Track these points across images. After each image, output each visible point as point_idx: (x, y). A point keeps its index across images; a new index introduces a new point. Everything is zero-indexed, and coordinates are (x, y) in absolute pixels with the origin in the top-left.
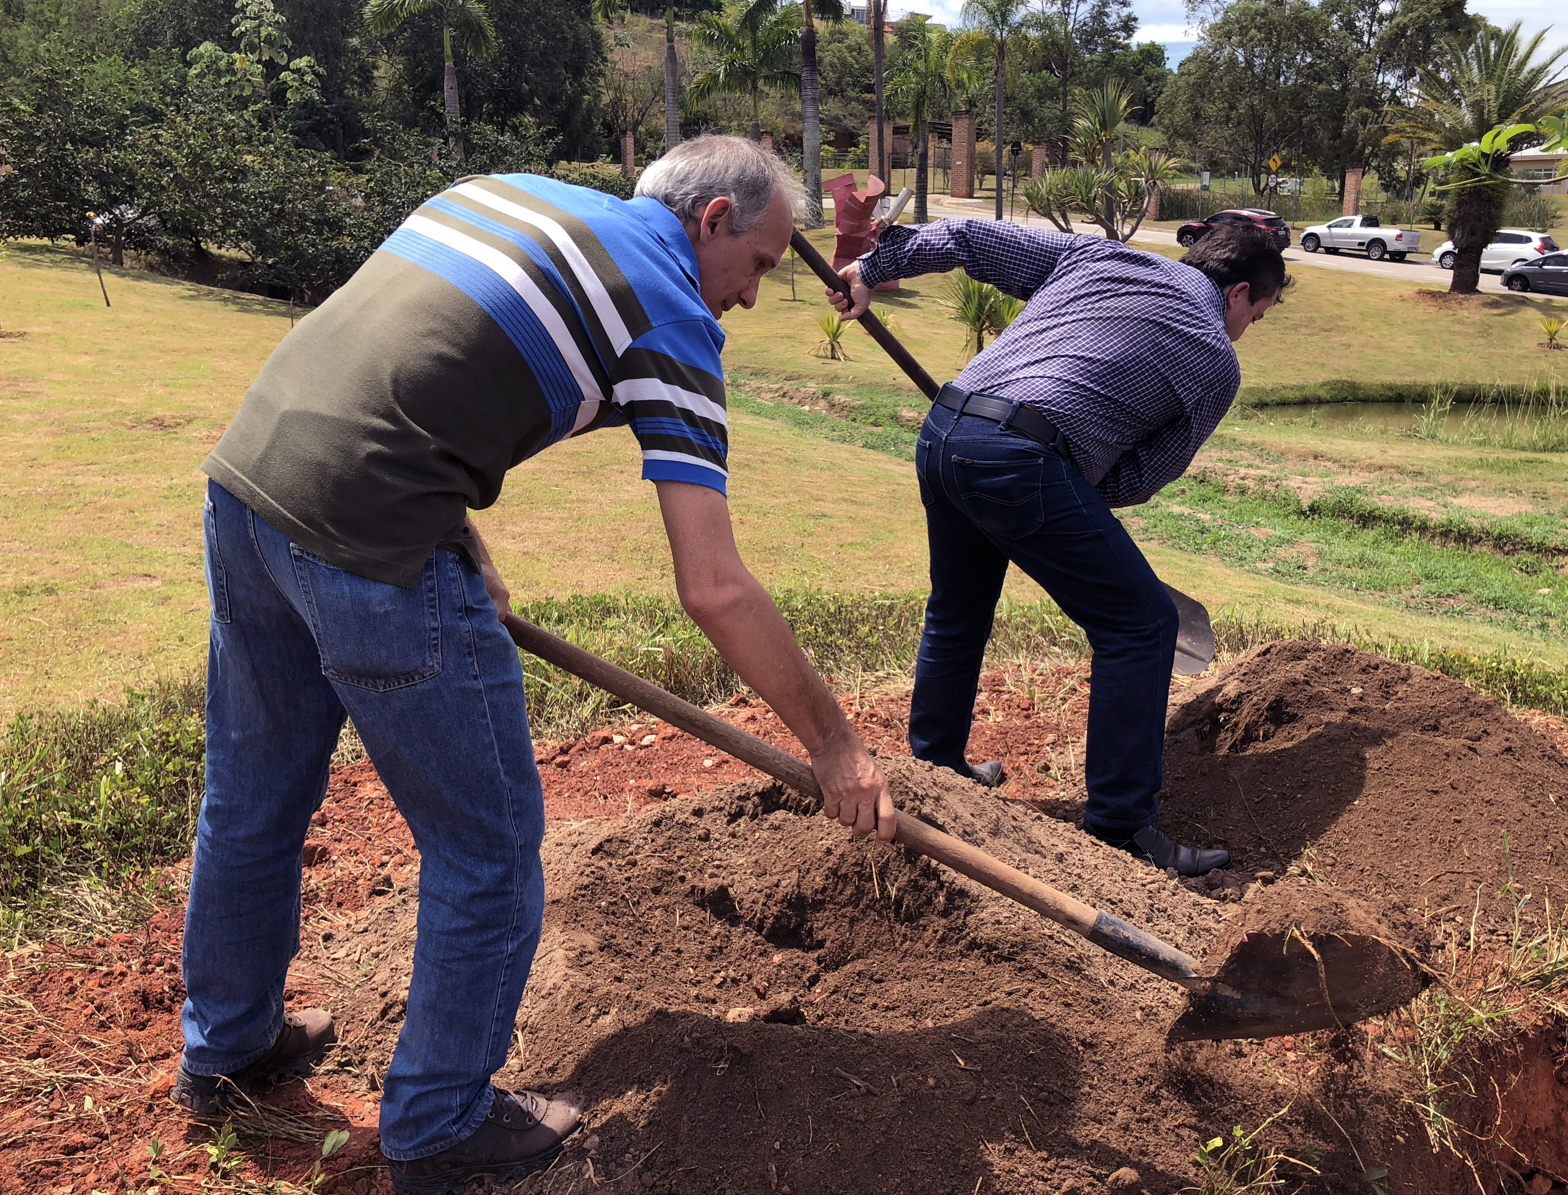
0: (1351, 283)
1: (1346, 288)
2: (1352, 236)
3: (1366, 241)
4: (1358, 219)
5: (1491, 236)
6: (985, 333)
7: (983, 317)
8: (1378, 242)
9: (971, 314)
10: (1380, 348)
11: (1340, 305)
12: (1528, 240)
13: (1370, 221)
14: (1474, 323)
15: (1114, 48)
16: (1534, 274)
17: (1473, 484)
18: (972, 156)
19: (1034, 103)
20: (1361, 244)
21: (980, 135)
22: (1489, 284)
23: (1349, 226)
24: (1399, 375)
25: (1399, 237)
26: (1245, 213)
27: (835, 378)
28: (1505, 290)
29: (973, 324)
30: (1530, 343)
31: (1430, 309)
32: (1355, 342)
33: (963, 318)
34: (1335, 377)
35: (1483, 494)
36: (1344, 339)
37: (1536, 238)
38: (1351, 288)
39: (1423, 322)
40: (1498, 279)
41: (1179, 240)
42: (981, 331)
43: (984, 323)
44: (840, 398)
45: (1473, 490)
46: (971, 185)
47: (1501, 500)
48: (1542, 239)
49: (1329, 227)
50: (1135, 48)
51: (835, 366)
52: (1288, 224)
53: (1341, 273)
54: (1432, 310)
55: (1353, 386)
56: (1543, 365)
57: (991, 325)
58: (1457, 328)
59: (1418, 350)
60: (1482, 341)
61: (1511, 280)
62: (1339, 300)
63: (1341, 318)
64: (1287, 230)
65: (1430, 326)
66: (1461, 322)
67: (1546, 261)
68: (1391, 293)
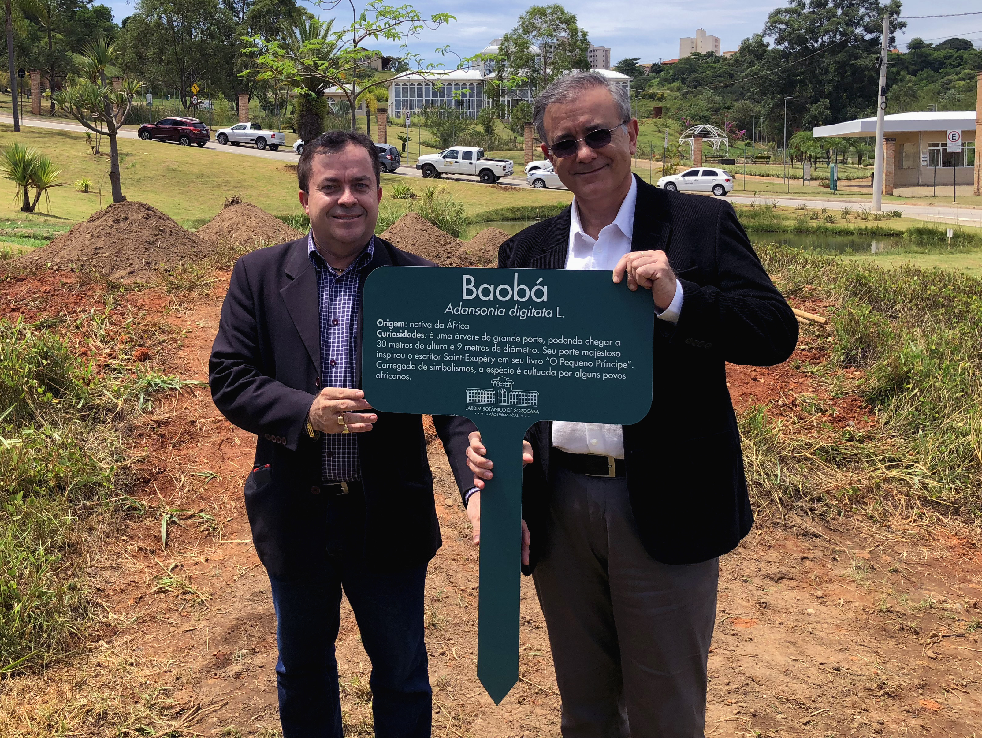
0: (248, 161)
1: (246, 164)
2: (246, 135)
3: (255, 138)
4: (249, 125)
6: (29, 186)
7: (28, 176)
8: (261, 139)
9: (19, 175)
10: (269, 197)
11: (243, 173)
13: (256, 126)
20: (252, 140)
23: (244, 129)
25: (273, 135)
26: (180, 119)
29: (20, 181)
32: (254, 194)
33: (13, 177)
36: (248, 192)
38: (249, 164)
41: (140, 136)
42: (26, 186)
43: (28, 180)
49: (232, 129)
50: (93, 9)
52: (208, 127)
57: (33, 181)
62: (243, 170)
63: (245, 181)
64: (207, 130)
68: (271, 167)
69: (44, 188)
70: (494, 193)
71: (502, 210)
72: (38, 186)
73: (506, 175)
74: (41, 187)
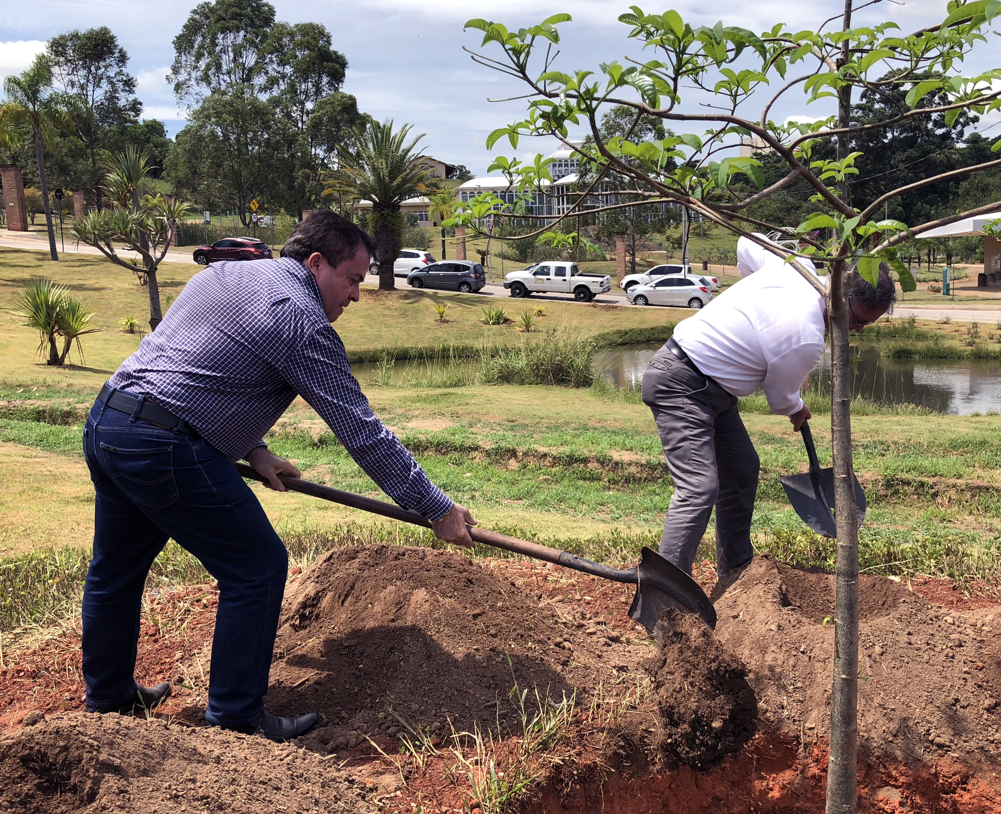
5: (397, 254)
6: (55, 335)
7: (53, 323)
9: (42, 321)
12: (418, 256)
14: (396, 309)
15: (126, 121)
16: (425, 276)
17: (417, 413)
18: (22, 199)
19: (69, 161)
21: (26, 183)
22: (401, 284)
24: (358, 345)
26: (239, 240)
28: (410, 287)
29: (44, 328)
30: (430, 320)
33: (35, 324)
35: (423, 418)
37: (422, 253)
39: (367, 309)
40: (405, 280)
41: (196, 259)
42: (52, 334)
43: (54, 327)
45: (417, 417)
46: (25, 221)
47: (435, 421)
48: (426, 255)
50: (142, 123)
52: (270, 247)
54: (371, 301)
56: (439, 333)
57: (60, 328)
58: (387, 312)
59: (367, 328)
60: (403, 320)
61: (413, 280)
64: (269, 251)
65: (371, 312)
66: (389, 308)
67: (430, 268)
69: (76, 336)
70: (595, 313)
71: (606, 333)
72: (67, 334)
73: (603, 292)
74: (71, 334)
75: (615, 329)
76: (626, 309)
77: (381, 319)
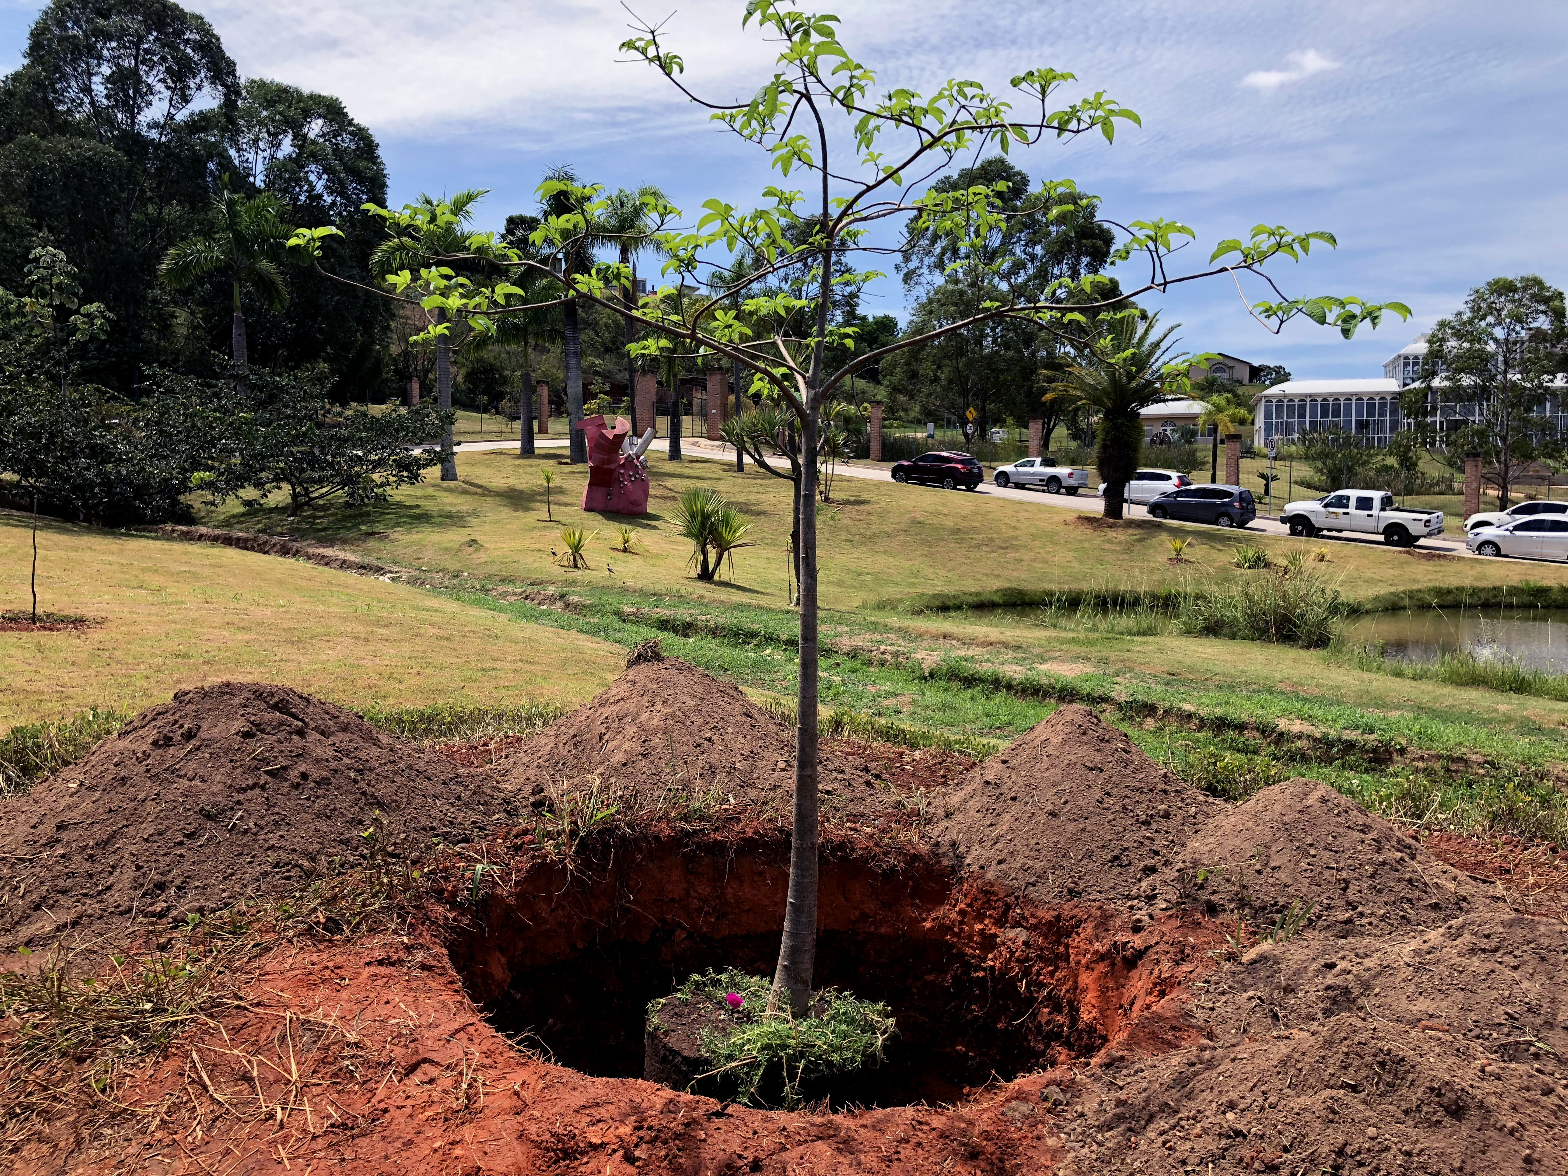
0: (1027, 511)
1: (1023, 515)
2: (1034, 474)
3: (1046, 478)
4: (1038, 460)
5: (1130, 474)
6: (708, 547)
7: (706, 534)
8: (1054, 479)
9: (695, 531)
10: (1046, 562)
11: (1015, 528)
12: (1168, 478)
13: (1050, 462)
14: (1120, 542)
16: (1170, 504)
17: (1058, 654)
18: (725, 405)
20: (1042, 480)
21: (731, 388)
22: (1134, 512)
23: (1032, 466)
25: (1073, 474)
26: (945, 454)
27: (573, 583)
28: (1150, 517)
29: (698, 538)
30: (1162, 558)
31: (1087, 531)
32: (1026, 558)
33: (689, 534)
34: (1007, 585)
35: (1061, 661)
36: (1017, 555)
37: (1174, 475)
38: (1026, 515)
39: (1081, 541)
40: (1145, 509)
42: (704, 546)
43: (707, 538)
44: (574, 599)
45: (1055, 659)
47: (1073, 665)
48: (1179, 477)
49: (1016, 466)
51: (576, 574)
52: (981, 464)
53: (1021, 503)
54: (1088, 532)
55: (1021, 592)
56: (1169, 576)
57: (713, 540)
58: (1107, 546)
59: (1076, 564)
60: (1126, 557)
61: (1155, 508)
62: (1016, 524)
63: (1016, 538)
64: (982, 467)
65: (1087, 545)
66: (1110, 541)
67: (1178, 494)
68: (1057, 518)
69: (728, 549)
70: (1407, 563)
71: (1420, 591)
72: (719, 546)
73: (1429, 535)
74: (723, 547)
75: (1431, 585)
76: (1460, 559)
77: (1097, 553)
